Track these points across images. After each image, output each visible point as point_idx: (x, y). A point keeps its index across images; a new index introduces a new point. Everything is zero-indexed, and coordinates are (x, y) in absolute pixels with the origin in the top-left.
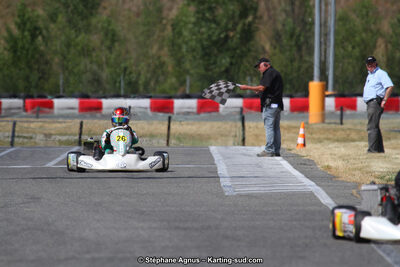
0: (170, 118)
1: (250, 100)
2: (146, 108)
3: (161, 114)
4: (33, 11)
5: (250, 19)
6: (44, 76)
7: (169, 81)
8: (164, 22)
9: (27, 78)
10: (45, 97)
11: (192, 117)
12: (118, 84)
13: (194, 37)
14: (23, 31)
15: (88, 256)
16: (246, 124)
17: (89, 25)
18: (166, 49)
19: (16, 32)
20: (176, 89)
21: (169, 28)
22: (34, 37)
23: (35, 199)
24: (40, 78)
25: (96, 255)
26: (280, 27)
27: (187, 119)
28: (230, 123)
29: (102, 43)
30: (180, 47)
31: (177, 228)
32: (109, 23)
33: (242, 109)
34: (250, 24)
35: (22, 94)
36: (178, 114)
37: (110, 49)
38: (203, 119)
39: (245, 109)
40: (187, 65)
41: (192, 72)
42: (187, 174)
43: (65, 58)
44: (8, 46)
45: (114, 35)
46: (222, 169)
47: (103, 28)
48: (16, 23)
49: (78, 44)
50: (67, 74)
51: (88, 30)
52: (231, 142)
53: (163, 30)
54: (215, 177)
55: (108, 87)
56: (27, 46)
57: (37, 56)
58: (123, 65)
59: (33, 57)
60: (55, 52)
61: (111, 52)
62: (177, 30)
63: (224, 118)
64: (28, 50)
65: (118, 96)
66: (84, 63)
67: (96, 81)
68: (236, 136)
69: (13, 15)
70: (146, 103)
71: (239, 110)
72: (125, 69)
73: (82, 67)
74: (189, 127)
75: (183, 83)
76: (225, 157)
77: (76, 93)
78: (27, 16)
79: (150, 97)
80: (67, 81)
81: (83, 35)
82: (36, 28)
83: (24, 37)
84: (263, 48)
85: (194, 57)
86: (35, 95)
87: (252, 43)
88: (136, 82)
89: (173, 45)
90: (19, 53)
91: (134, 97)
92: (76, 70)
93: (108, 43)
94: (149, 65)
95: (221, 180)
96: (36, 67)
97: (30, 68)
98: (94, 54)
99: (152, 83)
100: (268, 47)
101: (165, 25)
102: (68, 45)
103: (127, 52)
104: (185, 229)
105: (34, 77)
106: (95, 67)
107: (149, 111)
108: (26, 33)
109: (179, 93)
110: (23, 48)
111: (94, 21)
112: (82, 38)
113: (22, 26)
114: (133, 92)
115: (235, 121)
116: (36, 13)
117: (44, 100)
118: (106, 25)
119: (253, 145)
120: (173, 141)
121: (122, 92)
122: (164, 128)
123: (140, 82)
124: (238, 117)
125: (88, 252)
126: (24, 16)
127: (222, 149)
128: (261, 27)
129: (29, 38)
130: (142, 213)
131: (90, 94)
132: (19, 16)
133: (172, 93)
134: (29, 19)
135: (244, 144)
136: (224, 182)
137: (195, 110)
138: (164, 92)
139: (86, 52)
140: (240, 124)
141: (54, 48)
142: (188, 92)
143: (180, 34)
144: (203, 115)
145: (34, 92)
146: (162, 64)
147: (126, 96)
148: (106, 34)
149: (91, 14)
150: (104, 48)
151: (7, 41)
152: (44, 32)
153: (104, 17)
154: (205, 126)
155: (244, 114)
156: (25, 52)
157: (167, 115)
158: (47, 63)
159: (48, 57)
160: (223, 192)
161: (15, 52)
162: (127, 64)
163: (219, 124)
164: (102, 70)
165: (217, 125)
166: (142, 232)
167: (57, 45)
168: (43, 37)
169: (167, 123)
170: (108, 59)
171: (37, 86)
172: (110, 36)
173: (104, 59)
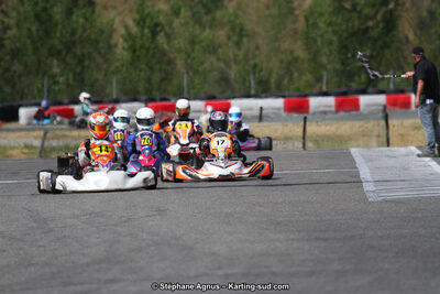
0: (305, 119)
1: (394, 96)
2: (279, 109)
3: (295, 115)
4: (153, 6)
5: (391, 6)
6: (167, 77)
7: (304, 78)
8: (297, 12)
9: (149, 80)
10: (169, 100)
11: (330, 116)
12: (247, 84)
13: (330, 29)
14: (143, 28)
15: (220, 272)
16: (390, 122)
17: (214, 19)
18: (300, 43)
19: (135, 30)
20: (311, 86)
21: (302, 19)
22: (154, 34)
23: (161, 211)
24: (163, 80)
25: (229, 271)
26: (425, 14)
27: (324, 119)
28: (372, 122)
29: (229, 38)
30: (315, 40)
31: (317, 239)
32: (236, 16)
33: (385, 107)
34: (391, 12)
35: (144, 98)
36: (314, 114)
37: (238, 44)
38: (342, 119)
39: (388, 107)
40: (324, 60)
41: (329, 67)
42: (326, 179)
43: (189, 56)
44: (126, 46)
45: (242, 29)
46: (365, 173)
47: (230, 21)
48: (134, 20)
49: (201, 41)
50: (191, 73)
51: (213, 25)
52: (374, 144)
53: (295, 22)
54: (357, 181)
55: (237, 86)
56: (147, 44)
57: (158, 55)
58: (252, 62)
59: (154, 56)
60: (179, 51)
61: (239, 49)
62: (311, 21)
63: (366, 117)
64: (148, 49)
65: (248, 96)
66: (210, 61)
67: (224, 80)
68: (379, 136)
69: (131, 11)
70: (279, 103)
71: (381, 108)
72: (255, 66)
73: (207, 65)
74: (328, 128)
75: (319, 79)
76: (368, 160)
77: (203, 95)
78: (146, 12)
79: (284, 97)
80: (191, 81)
81: (207, 31)
82: (157, 25)
83: (143, 35)
84: (407, 38)
85: (330, 51)
86: (158, 98)
87: (395, 32)
88: (268, 80)
89: (308, 38)
90: (138, 53)
91: (266, 97)
92: (201, 69)
93: (235, 38)
94: (282, 61)
95: (364, 185)
96: (158, 67)
97: (152, 69)
98: (220, 51)
99: (286, 81)
100: (411, 36)
101: (297, 16)
102: (193, 42)
103: (257, 48)
104: (325, 240)
105: (156, 77)
106: (222, 65)
107: (282, 111)
108: (146, 31)
109: (316, 90)
110: (142, 47)
111: (219, 14)
112: (207, 33)
113: (140, 23)
114: (264, 90)
115: (378, 119)
116: (156, 8)
117: (167, 103)
118: (232, 18)
119: (398, 145)
120: (310, 145)
121: (253, 92)
122: (299, 130)
123: (273, 80)
124: (381, 115)
125: (220, 268)
126: (143, 11)
127: (365, 151)
128: (404, 14)
129: (149, 35)
130: (279, 223)
131: (217, 95)
132: (138, 12)
133: (308, 91)
134: (148, 15)
135: (388, 145)
136: (368, 187)
137: (333, 109)
138: (298, 90)
139: (212, 49)
140: (383, 123)
141: (177, 46)
142: (324, 88)
143: (315, 25)
144: (342, 114)
145: (157, 94)
146: (296, 59)
147: (256, 96)
148: (233, 29)
149: (217, 7)
150: (231, 44)
151: (126, 40)
152: (167, 29)
153: (231, 11)
154: (345, 126)
155: (388, 111)
156: (144, 52)
157: (302, 116)
158: (170, 62)
159: (172, 56)
160: (366, 198)
161: (134, 51)
162: (257, 61)
163: (361, 123)
164: (230, 68)
165: (357, 124)
166: (278, 244)
167: (180, 42)
168: (166, 34)
169: (302, 123)
170: (236, 56)
171: (159, 88)
172: (237, 30)
173: (232, 56)
